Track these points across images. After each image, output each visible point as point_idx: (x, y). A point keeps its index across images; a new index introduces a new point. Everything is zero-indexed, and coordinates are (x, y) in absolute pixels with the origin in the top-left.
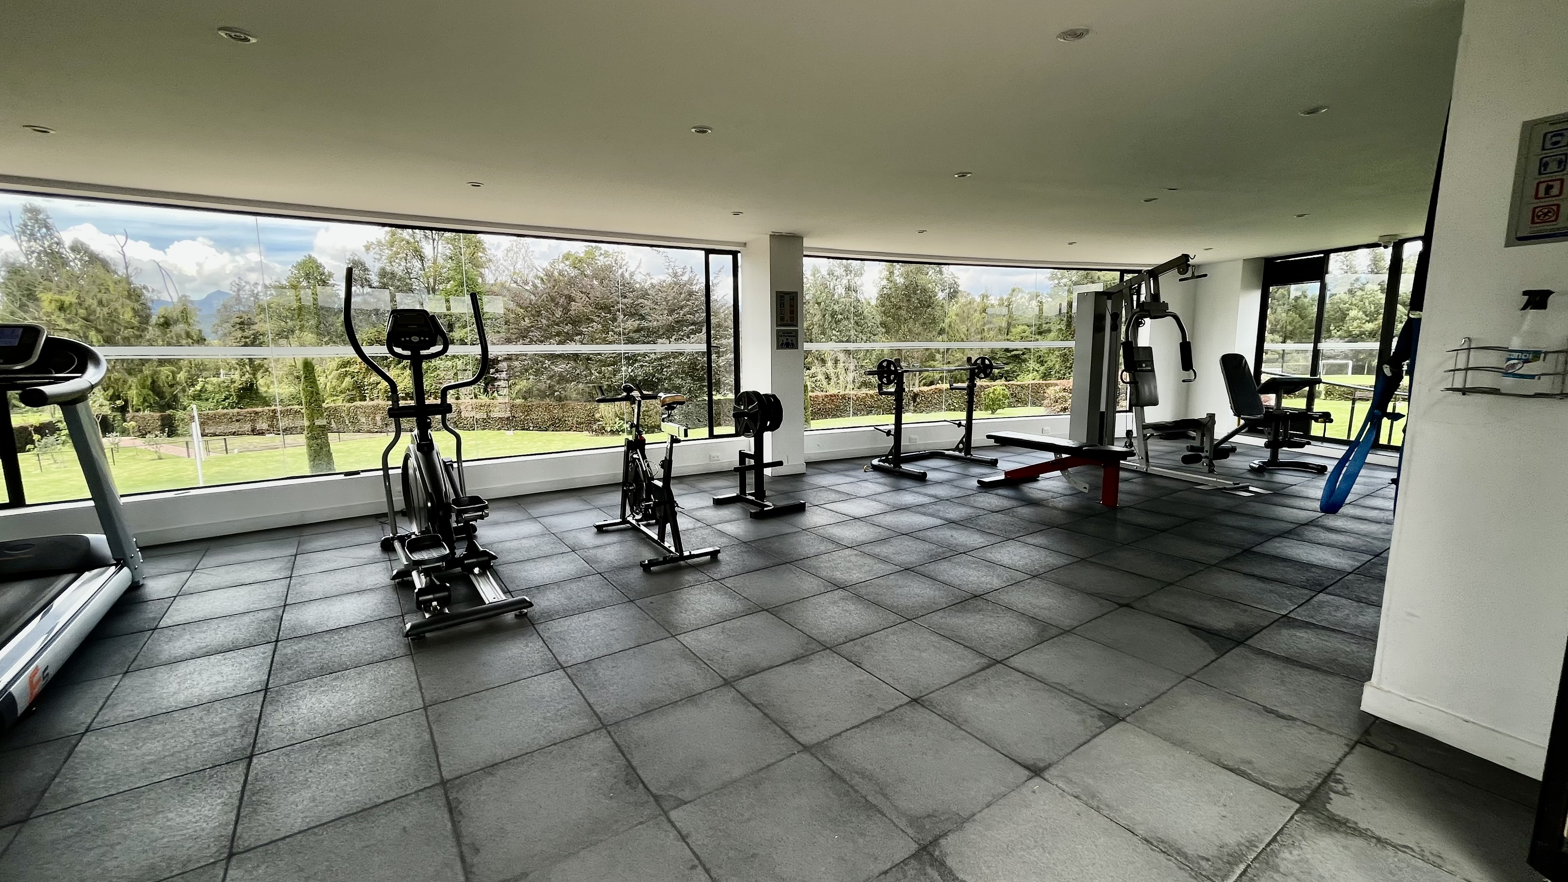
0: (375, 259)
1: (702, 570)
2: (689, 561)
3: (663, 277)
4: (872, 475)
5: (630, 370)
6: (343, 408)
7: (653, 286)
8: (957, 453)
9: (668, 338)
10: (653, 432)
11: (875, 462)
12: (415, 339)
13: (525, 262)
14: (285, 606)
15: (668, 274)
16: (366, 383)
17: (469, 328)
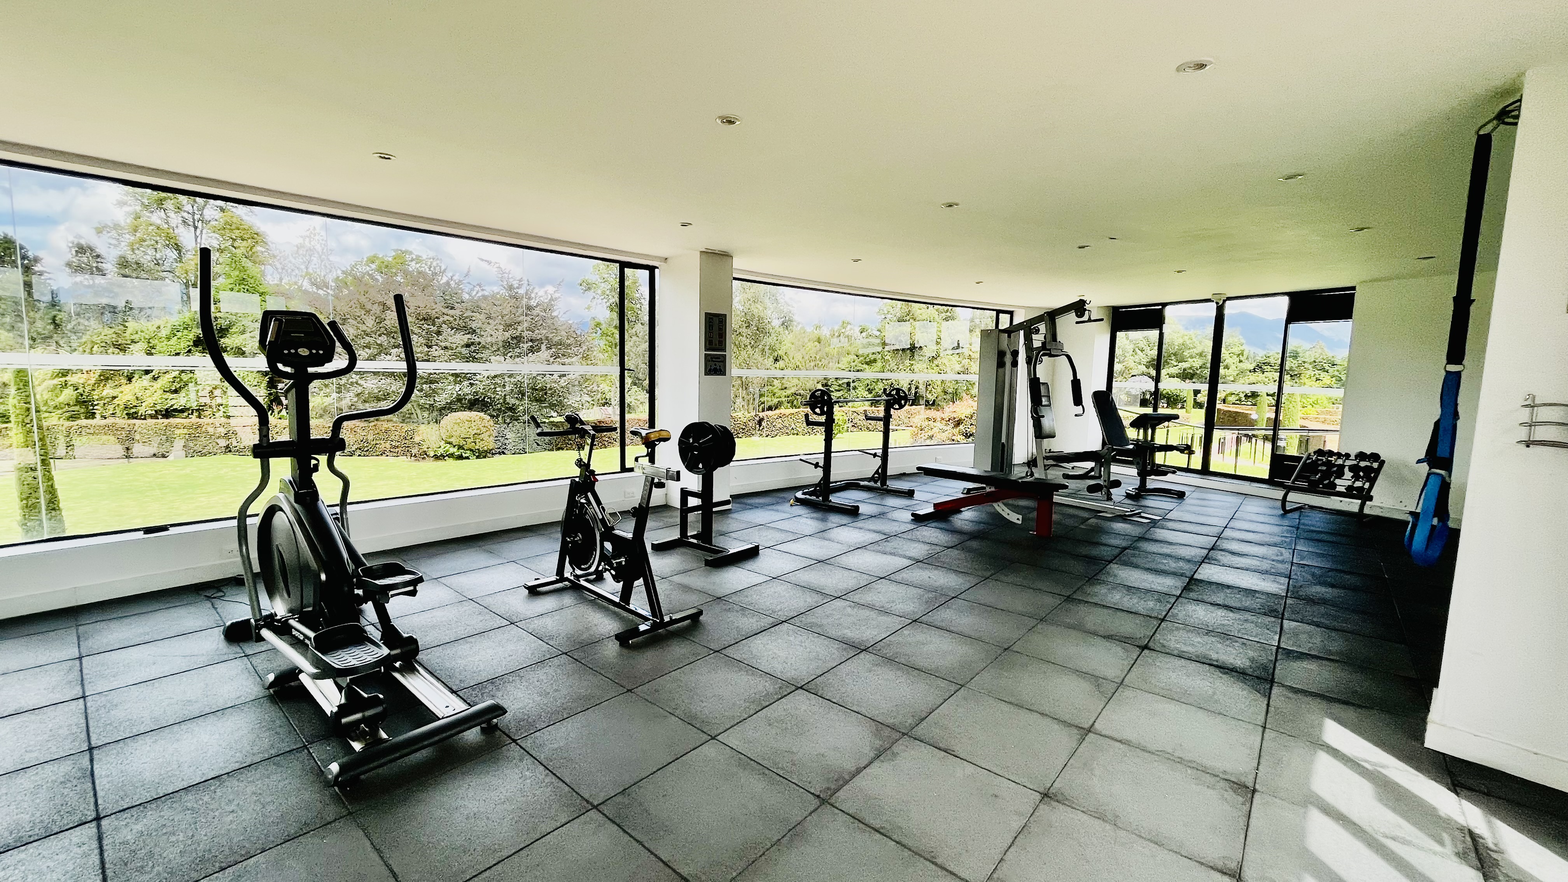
0: (110, 244)
1: (691, 638)
2: (670, 628)
3: (496, 289)
4: (800, 510)
5: (458, 389)
6: (60, 428)
7: (485, 297)
8: (872, 484)
9: (505, 355)
10: (485, 457)
11: (799, 495)
12: (304, 352)
13: (322, 261)
14: (91, 749)
15: (502, 285)
16: (96, 397)
17: (247, 335)
